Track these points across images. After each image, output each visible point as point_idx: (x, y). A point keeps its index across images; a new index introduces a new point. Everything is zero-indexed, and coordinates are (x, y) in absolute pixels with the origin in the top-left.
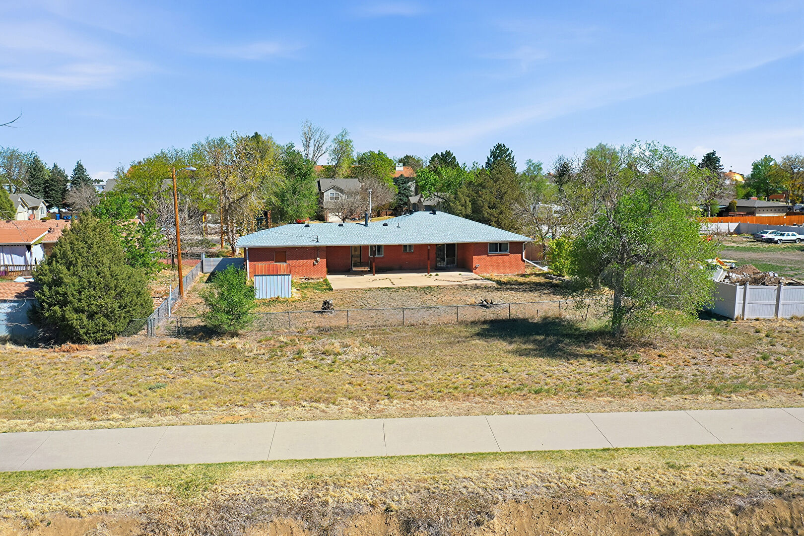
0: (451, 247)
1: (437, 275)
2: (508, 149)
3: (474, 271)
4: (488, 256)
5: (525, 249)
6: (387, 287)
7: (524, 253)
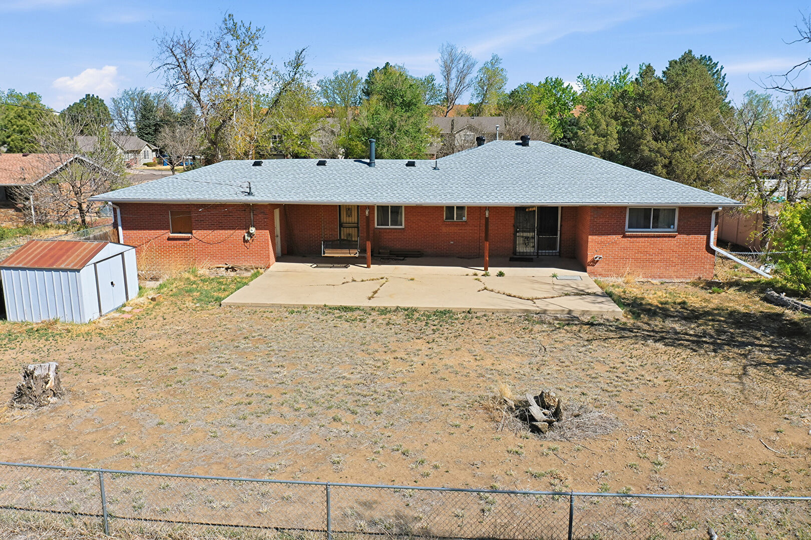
0: (548, 213)
1: (501, 274)
2: (717, 64)
3: (589, 268)
4: (625, 237)
5: (716, 224)
6: (344, 304)
7: (713, 234)
